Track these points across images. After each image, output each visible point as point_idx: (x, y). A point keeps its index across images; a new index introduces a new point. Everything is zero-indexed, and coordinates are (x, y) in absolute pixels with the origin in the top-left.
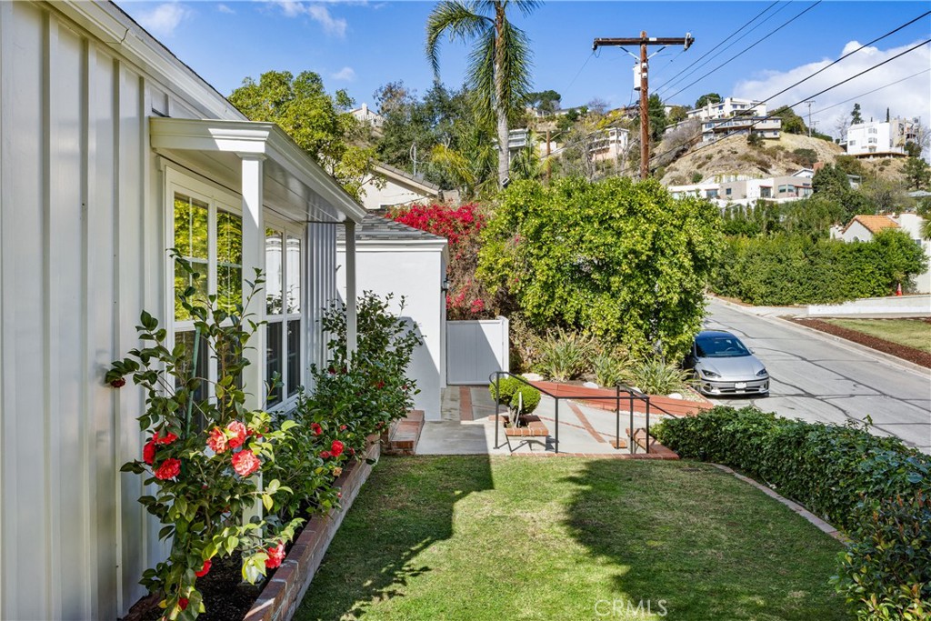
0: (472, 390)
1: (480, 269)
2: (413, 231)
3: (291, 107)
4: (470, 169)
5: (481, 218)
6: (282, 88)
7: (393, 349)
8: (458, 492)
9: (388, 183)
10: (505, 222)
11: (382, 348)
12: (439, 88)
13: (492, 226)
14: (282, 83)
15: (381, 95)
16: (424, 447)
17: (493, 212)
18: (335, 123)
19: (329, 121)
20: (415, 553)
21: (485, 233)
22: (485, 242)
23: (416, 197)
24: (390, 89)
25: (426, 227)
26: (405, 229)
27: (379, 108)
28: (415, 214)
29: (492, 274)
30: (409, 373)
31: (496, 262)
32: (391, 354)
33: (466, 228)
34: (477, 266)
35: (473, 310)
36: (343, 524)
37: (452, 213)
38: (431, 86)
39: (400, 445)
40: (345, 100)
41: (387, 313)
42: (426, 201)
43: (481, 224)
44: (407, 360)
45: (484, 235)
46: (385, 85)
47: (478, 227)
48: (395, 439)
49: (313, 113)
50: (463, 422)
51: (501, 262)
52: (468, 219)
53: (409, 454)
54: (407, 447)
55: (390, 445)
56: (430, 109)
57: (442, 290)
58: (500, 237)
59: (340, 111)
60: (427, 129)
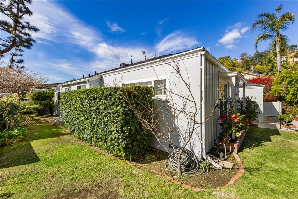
0: (270, 117)
1: (272, 91)
2: (256, 84)
3: (225, 63)
4: (266, 68)
5: (272, 80)
6: (223, 60)
7: (253, 107)
8: (271, 135)
9: (246, 75)
10: (280, 80)
11: (251, 106)
12: (257, 52)
13: (276, 81)
14: (222, 59)
15: (241, 56)
16: (260, 126)
17: (277, 78)
18: (234, 64)
19: (233, 64)
20: (263, 142)
21: (274, 83)
22: (274, 85)
23: (253, 77)
24: (243, 54)
25: (257, 83)
26: (254, 84)
27: (240, 58)
28: (254, 80)
29: (276, 92)
30: (257, 111)
31: (277, 89)
32: (253, 108)
33: (268, 82)
34: (271, 90)
35: (270, 100)
36: (245, 136)
37: (264, 79)
38: (255, 52)
39: (254, 125)
40: (235, 59)
41: (252, 100)
42: (256, 77)
43: (273, 81)
44: (256, 109)
45: (273, 83)
46: (242, 53)
47: (272, 82)
48: (253, 124)
49: (229, 63)
50: (269, 123)
51: (279, 89)
52: (268, 80)
53: (256, 127)
54: (256, 126)
55: (252, 125)
56: (256, 57)
57: (263, 95)
58: (278, 83)
59: (234, 62)
60: (254, 61)
